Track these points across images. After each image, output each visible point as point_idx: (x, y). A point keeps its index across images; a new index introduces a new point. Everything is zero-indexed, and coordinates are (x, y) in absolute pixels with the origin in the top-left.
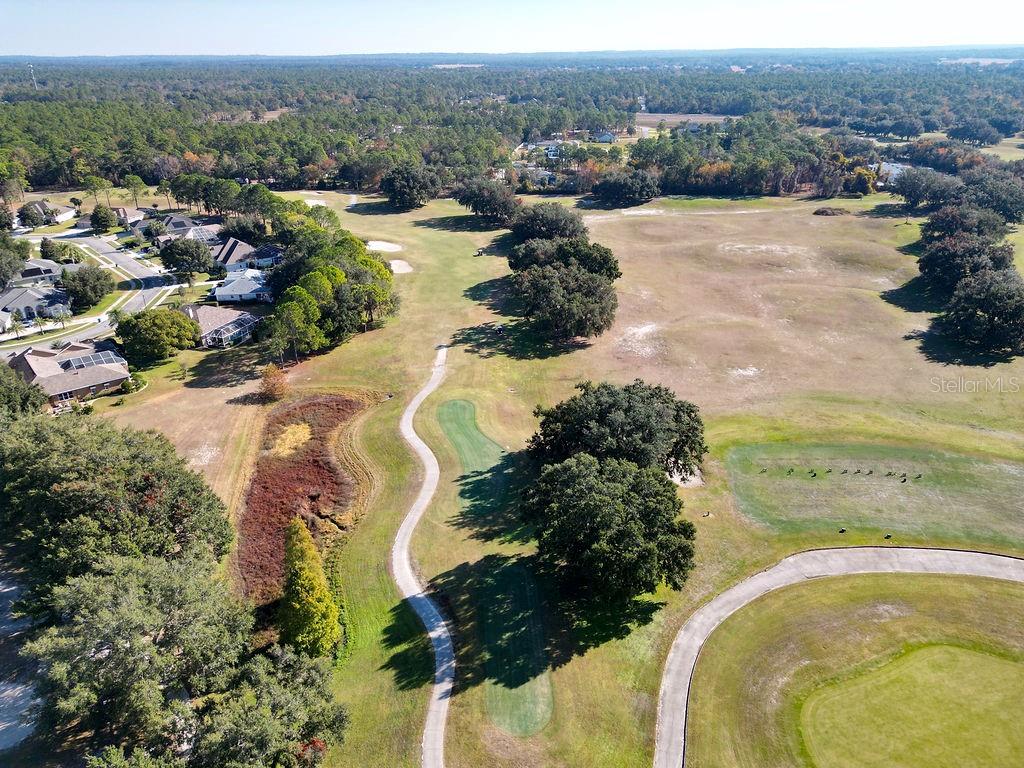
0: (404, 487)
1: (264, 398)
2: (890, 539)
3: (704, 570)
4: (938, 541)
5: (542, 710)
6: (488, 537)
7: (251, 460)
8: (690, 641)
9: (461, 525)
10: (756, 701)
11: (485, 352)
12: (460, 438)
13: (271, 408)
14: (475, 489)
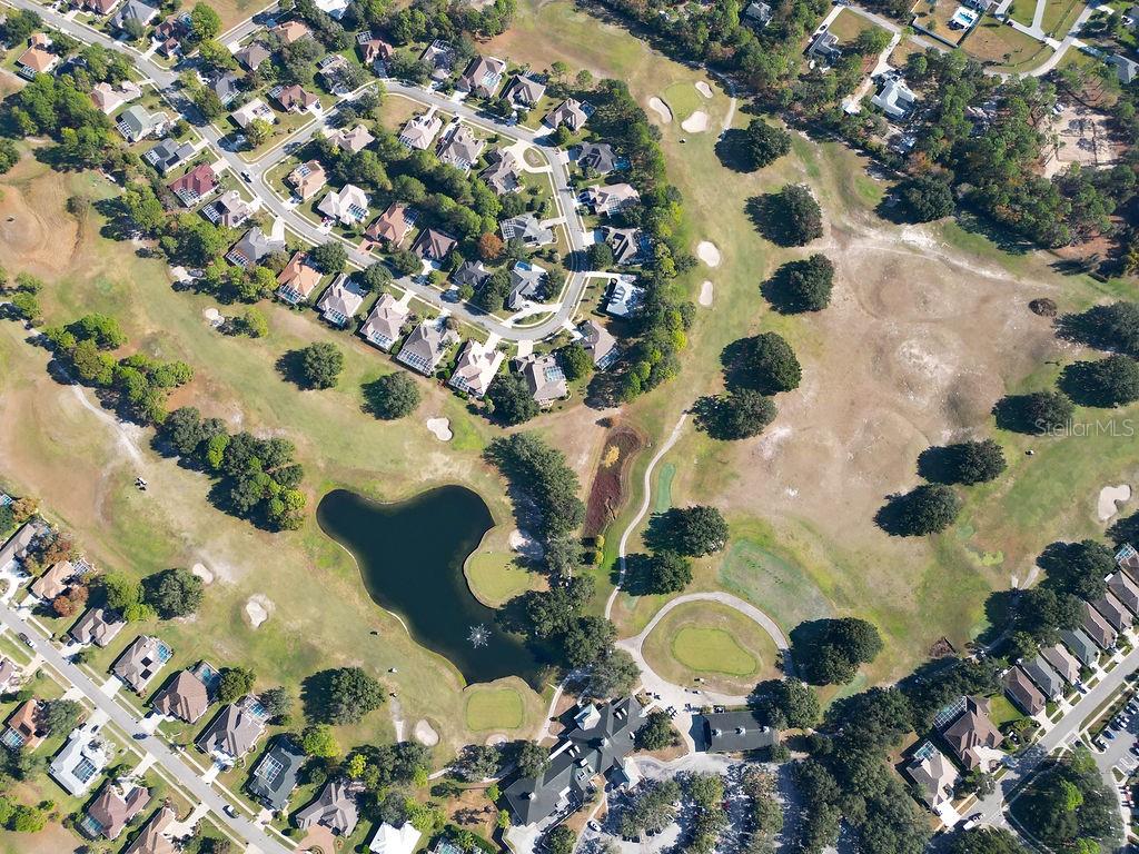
0: (635, 508)
1: (606, 423)
2: (748, 600)
3: (694, 585)
4: (760, 607)
5: (634, 604)
6: (647, 545)
7: (597, 466)
8: (674, 603)
9: (644, 536)
10: (676, 624)
11: (701, 424)
12: (661, 492)
13: (610, 430)
14: (653, 522)
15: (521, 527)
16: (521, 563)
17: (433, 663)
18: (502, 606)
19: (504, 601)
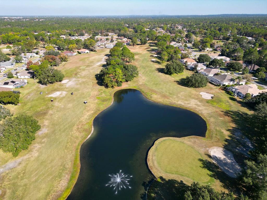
15: (228, 149)
16: (208, 165)
17: (69, 165)
18: (161, 178)
19: (167, 177)
